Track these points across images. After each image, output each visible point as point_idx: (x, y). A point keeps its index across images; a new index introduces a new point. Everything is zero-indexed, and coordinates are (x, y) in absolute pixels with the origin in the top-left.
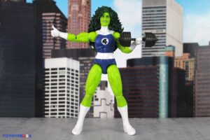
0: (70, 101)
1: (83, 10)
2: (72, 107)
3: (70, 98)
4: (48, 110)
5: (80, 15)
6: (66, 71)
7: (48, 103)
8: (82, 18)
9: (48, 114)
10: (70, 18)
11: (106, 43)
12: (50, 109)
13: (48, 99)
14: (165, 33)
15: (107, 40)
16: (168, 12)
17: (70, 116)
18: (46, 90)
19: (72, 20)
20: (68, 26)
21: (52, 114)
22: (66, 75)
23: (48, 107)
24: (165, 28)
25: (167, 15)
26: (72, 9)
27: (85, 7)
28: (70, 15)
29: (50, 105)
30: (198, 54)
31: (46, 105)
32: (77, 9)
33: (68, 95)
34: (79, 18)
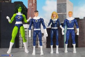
0: (29, 41)
1: (34, 5)
2: (30, 44)
3: (29, 40)
4: (20, 45)
5: (33, 7)
6: (27, 29)
7: (20, 42)
8: (33, 8)
9: (20, 47)
10: (28, 8)
11: (19, 18)
12: (21, 44)
13: (20, 41)
14: (66, 14)
15: (20, 17)
16: (67, 6)
17: (29, 47)
18: (20, 37)
19: (29, 10)
20: (28, 12)
21: (22, 46)
22: (27, 31)
23: (20, 44)
24: (66, 12)
25: (67, 7)
26: (29, 5)
27: (34, 4)
28: (29, 7)
29: (21, 43)
30: (79, 22)
31: (20, 43)
32: (31, 5)
33: (28, 39)
34: (32, 8)
